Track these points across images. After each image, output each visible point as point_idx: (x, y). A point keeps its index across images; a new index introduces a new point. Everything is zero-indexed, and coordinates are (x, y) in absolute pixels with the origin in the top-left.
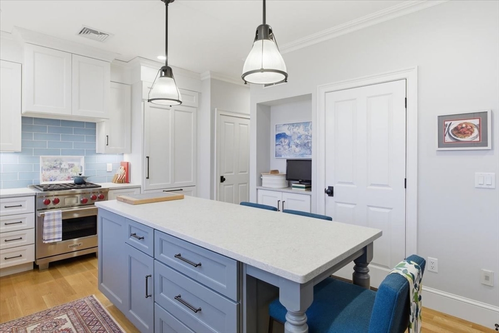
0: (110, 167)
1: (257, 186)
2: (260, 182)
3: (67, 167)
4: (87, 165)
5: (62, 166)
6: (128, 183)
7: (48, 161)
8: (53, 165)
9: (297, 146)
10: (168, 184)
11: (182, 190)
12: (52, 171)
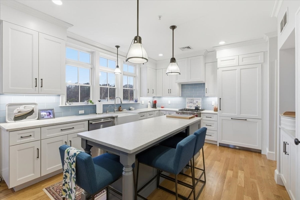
0: (213, 104)
3: (196, 102)
4: (203, 102)
5: (194, 102)
7: (189, 100)
8: (191, 101)
10: (236, 115)
11: (246, 120)
12: (191, 104)
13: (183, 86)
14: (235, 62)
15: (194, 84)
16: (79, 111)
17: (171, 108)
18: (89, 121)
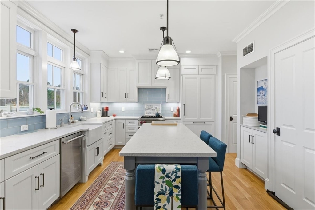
0: (172, 110)
1: (240, 124)
2: (242, 122)
4: (162, 108)
5: (153, 108)
6: (179, 117)
7: (148, 106)
8: (149, 108)
10: (196, 119)
11: (204, 123)
12: (149, 110)
13: (140, 90)
14: (195, 72)
15: (153, 89)
16: (22, 126)
17: (125, 116)
18: (60, 139)
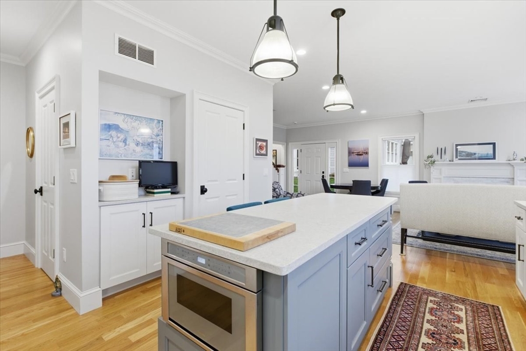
9: (137, 145)
